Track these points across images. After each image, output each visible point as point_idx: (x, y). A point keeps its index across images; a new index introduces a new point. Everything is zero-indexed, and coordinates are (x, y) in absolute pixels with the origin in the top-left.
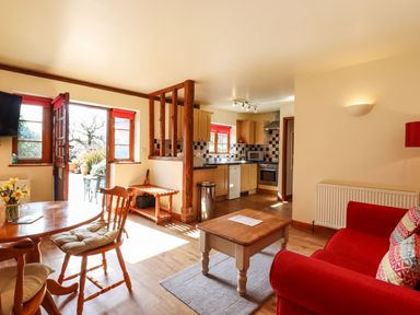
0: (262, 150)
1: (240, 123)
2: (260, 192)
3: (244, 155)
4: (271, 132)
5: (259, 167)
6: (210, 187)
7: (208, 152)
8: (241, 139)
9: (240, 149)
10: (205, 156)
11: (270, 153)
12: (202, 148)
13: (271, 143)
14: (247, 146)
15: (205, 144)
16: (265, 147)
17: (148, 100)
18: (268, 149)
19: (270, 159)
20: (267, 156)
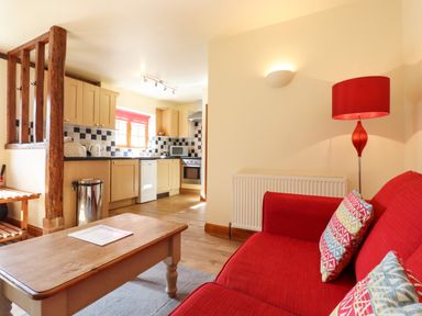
0: (187, 144)
1: (160, 112)
2: (183, 192)
3: (165, 150)
4: (196, 124)
5: (182, 163)
6: (93, 185)
7: (113, 143)
8: (161, 132)
9: (161, 143)
10: (108, 149)
11: (196, 147)
12: (104, 138)
13: (196, 136)
14: (170, 140)
15: (109, 133)
16: (190, 142)
17: (6, 61)
18: (193, 144)
19: (196, 155)
20: (193, 151)
